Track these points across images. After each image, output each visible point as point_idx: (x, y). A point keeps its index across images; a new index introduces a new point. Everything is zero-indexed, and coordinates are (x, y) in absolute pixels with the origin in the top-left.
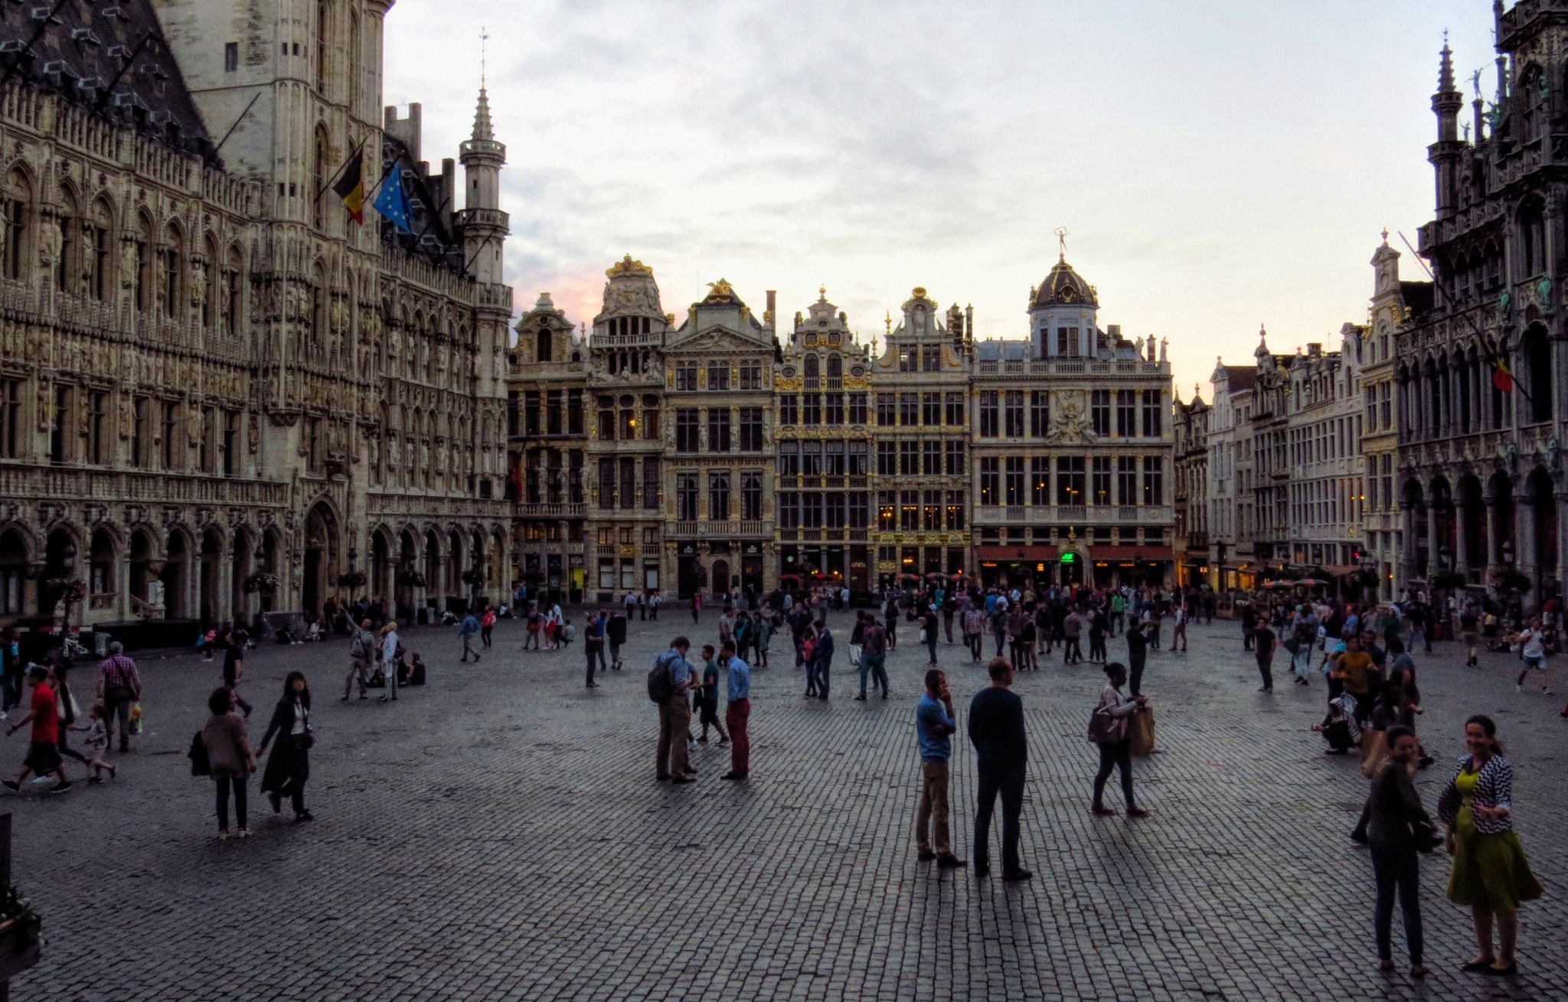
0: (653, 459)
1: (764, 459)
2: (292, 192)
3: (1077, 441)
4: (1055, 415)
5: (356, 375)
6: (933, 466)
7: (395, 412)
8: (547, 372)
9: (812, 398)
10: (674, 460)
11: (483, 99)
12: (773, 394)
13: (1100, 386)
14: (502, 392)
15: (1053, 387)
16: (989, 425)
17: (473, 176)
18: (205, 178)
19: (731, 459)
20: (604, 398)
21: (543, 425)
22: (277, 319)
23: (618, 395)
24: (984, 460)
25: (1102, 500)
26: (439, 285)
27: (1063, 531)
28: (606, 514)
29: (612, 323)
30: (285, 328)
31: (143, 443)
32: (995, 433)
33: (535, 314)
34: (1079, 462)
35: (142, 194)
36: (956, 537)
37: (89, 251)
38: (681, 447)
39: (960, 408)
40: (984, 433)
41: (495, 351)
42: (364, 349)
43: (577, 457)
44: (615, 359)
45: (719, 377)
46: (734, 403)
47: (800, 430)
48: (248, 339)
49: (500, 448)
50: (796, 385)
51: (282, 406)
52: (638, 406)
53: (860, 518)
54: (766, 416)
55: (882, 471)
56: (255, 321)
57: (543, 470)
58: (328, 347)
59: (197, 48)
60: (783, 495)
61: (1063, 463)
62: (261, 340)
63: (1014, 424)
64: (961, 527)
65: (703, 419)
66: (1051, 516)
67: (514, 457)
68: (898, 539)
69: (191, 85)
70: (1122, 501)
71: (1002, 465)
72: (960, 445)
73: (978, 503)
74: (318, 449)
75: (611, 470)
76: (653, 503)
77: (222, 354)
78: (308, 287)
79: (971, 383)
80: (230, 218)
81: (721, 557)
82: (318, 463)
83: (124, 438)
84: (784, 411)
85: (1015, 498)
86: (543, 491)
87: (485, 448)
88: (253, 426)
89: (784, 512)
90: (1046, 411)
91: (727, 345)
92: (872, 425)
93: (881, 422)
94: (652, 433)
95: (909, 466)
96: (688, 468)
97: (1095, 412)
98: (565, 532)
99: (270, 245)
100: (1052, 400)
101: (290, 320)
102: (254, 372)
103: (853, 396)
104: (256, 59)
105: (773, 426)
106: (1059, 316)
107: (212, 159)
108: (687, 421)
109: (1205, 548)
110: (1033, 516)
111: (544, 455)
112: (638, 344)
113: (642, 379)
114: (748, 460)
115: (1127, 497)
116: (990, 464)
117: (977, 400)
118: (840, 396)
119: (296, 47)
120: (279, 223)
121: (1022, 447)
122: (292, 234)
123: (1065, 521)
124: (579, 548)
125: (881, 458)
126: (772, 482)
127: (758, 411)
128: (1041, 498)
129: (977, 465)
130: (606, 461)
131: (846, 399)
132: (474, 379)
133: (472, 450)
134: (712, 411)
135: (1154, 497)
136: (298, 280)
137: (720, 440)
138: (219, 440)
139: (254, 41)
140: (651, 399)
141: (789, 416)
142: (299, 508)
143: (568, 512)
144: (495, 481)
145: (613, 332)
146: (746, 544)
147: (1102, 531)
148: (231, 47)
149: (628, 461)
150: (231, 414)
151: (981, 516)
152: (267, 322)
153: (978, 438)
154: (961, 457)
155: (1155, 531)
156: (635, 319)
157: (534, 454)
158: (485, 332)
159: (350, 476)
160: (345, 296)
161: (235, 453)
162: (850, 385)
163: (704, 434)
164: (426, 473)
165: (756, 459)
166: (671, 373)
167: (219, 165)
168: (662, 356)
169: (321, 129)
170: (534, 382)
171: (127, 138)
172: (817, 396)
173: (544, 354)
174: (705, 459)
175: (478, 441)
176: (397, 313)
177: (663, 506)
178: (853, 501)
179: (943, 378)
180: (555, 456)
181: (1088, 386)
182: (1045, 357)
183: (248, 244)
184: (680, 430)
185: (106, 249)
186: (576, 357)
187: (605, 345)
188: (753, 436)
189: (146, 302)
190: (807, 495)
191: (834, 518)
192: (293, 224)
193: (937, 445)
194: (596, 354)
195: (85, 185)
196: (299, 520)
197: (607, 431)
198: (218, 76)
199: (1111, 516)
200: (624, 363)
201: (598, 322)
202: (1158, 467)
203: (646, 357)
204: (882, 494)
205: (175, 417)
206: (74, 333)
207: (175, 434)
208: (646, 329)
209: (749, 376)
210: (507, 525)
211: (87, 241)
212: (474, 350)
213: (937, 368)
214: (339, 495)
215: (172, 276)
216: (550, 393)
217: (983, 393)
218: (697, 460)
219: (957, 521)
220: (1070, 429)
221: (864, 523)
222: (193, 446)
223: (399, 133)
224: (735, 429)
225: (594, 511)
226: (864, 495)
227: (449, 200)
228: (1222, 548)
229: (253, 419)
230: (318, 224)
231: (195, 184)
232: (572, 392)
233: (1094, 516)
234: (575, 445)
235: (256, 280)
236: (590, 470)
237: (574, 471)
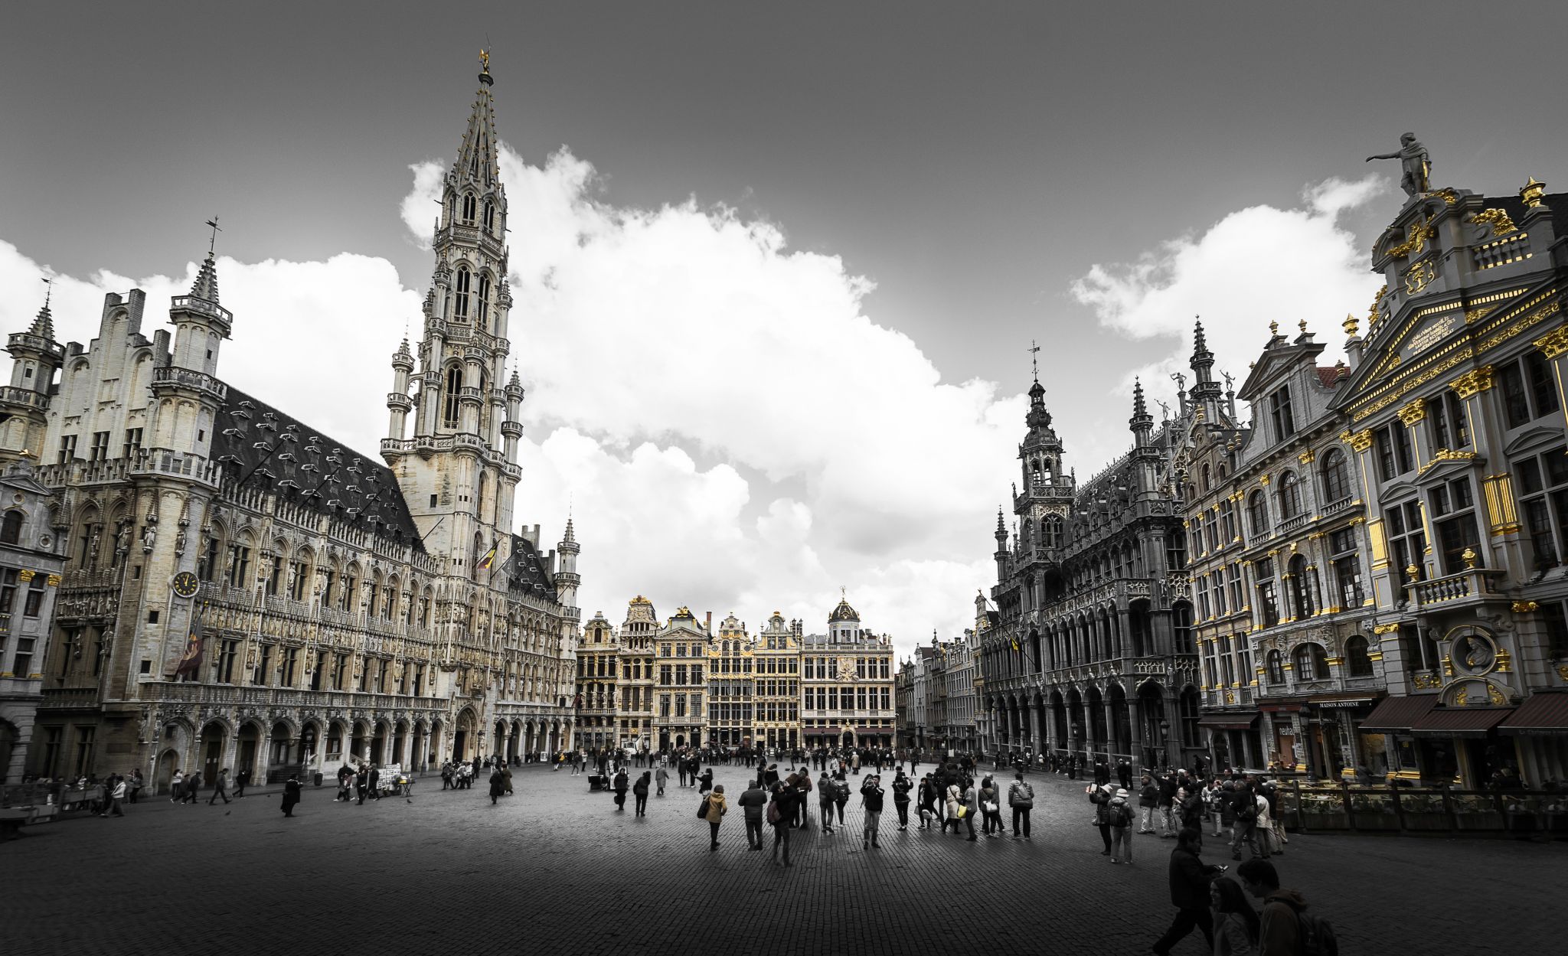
0: (649, 689)
1: (703, 688)
2: (460, 563)
3: (850, 680)
4: (840, 669)
5: (491, 648)
6: (782, 691)
7: (514, 666)
8: (599, 647)
9: (726, 661)
10: (659, 689)
11: (570, 523)
12: (707, 659)
13: (860, 656)
14: (574, 657)
15: (839, 656)
16: (809, 673)
17: (563, 558)
18: (413, 556)
19: (687, 688)
20: (626, 660)
21: (596, 672)
22: (448, 622)
23: (633, 658)
24: (807, 689)
25: (862, 706)
26: (543, 607)
27: (844, 722)
28: (625, 714)
29: (631, 625)
30: (452, 626)
31: (368, 679)
32: (812, 677)
33: (594, 621)
34: (851, 690)
35: (377, 562)
36: (793, 724)
37: (343, 589)
38: (662, 683)
39: (796, 665)
40: (807, 677)
41: (571, 638)
42: (497, 636)
43: (612, 687)
44: (632, 642)
45: (681, 651)
46: (689, 663)
47: (720, 675)
48: (433, 631)
49: (571, 683)
50: (718, 654)
51: (448, 662)
52: (642, 664)
53: (748, 716)
54: (704, 669)
55: (758, 694)
56: (437, 622)
57: (595, 693)
58: (476, 635)
59: (417, 496)
60: (711, 705)
61: (843, 690)
62: (439, 631)
63: (821, 673)
64: (796, 719)
65: (674, 669)
66: (838, 714)
67: (579, 687)
68: (766, 725)
69: (412, 513)
70: (871, 707)
71: (815, 691)
72: (796, 682)
73: (804, 708)
74: (467, 683)
75: (628, 693)
76: (648, 708)
77: (417, 637)
78: (466, 607)
79: (800, 654)
80: (426, 574)
81: (680, 733)
82: (467, 689)
83: (356, 677)
84: (712, 667)
85: (821, 705)
86: (594, 703)
87: (564, 683)
88: (432, 672)
89: (711, 713)
90: (835, 667)
91: (686, 636)
92: (754, 671)
93: (758, 672)
94: (648, 675)
95: (772, 691)
96: (665, 692)
97: (858, 668)
98: (605, 723)
99: (447, 587)
100: (838, 662)
101: (455, 622)
102: (435, 646)
103: (745, 660)
104: (446, 502)
105: (707, 673)
106: (841, 625)
107: (418, 545)
108: (666, 672)
109: (914, 730)
110: (830, 714)
111: (596, 686)
112: (644, 634)
113: (644, 651)
114: (694, 688)
115: (874, 705)
116: (809, 691)
117: (803, 661)
118: (739, 660)
119: (466, 498)
120: (453, 577)
121: (824, 683)
122: (459, 582)
123: (845, 716)
124: (611, 730)
125: (758, 688)
126: (706, 698)
127: (700, 666)
128: (833, 706)
129: (804, 691)
130: (626, 689)
131: (742, 661)
132: (559, 650)
133: (557, 684)
134: (678, 666)
135: (886, 706)
136: (459, 604)
137: (681, 679)
138: (413, 678)
139: (445, 494)
140: (649, 660)
141: (714, 669)
142: (453, 712)
143: (606, 712)
144: (567, 698)
145: (631, 629)
146: (693, 728)
147: (862, 721)
148: (434, 497)
149: (637, 689)
150: (421, 666)
151: (806, 714)
152: (443, 623)
153: (803, 679)
154: (796, 688)
155: (886, 721)
156: (642, 624)
157: (590, 687)
158: (566, 631)
159: (485, 696)
160: (486, 611)
161: (421, 684)
162: (744, 654)
163: (674, 677)
164: (530, 694)
165: (699, 688)
166: (659, 649)
167: (423, 550)
168: (654, 641)
169: (478, 535)
170: (592, 651)
171: (370, 536)
172: (728, 660)
173: (598, 639)
174: (674, 688)
175: (560, 679)
176: (518, 619)
177: (653, 710)
178: (744, 708)
179: (787, 652)
180: (601, 687)
181: (855, 656)
182: (835, 643)
183: (436, 587)
184: (662, 675)
185: (354, 586)
186: (613, 641)
187: (627, 635)
188: (697, 678)
189: (375, 612)
190: (722, 705)
191: (737, 715)
192: (459, 578)
193: (785, 682)
194: (622, 640)
195: (344, 558)
196: (453, 717)
197: (627, 675)
198: (426, 508)
199: (866, 714)
200: (636, 644)
201: (624, 625)
202: (888, 692)
203: (647, 641)
204: (758, 704)
205: (388, 667)
206: (331, 627)
207: (387, 675)
208: (648, 628)
209: (697, 651)
210: (573, 719)
211: (343, 583)
212: (560, 637)
213: (785, 647)
214: (478, 705)
215: (392, 601)
216: (600, 657)
217: (806, 660)
218: (671, 689)
219: (794, 716)
220: (846, 675)
221: (750, 718)
222: (397, 681)
223: (529, 538)
224: (689, 675)
225: (619, 712)
226: (750, 705)
227: (552, 568)
228: (921, 729)
229: (433, 669)
230: (474, 577)
231: (407, 558)
232: (610, 656)
233: (858, 714)
234: (611, 682)
235: (439, 603)
236: (618, 693)
237: (611, 694)
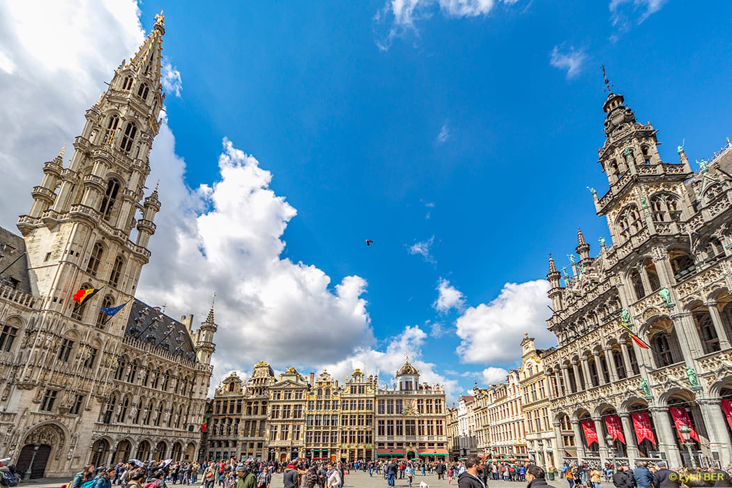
0: (263, 421)
1: (301, 422)
3: (412, 415)
4: (404, 407)
6: (361, 423)
8: (231, 395)
9: (319, 402)
10: (270, 422)
12: (306, 401)
13: (420, 398)
15: (404, 398)
16: (381, 410)
19: (290, 422)
20: (249, 403)
21: (228, 411)
23: (254, 402)
24: (379, 421)
25: (421, 434)
26: (177, 360)
27: (408, 444)
28: (245, 439)
29: (255, 380)
32: (383, 413)
33: (229, 378)
34: (413, 422)
36: (369, 446)
38: (273, 418)
39: (371, 406)
40: (379, 413)
43: (238, 420)
44: (254, 391)
45: (288, 396)
46: (292, 405)
47: (315, 412)
49: (200, 415)
50: (314, 398)
52: (260, 405)
53: (334, 440)
54: (303, 407)
55: (343, 425)
57: (225, 425)
60: (307, 433)
61: (407, 422)
63: (390, 410)
64: (371, 442)
65: (281, 409)
66: (403, 439)
68: (348, 447)
70: (429, 434)
71: (386, 423)
72: (371, 416)
73: (377, 434)
75: (249, 425)
76: (261, 435)
79: (375, 398)
81: (284, 452)
85: (390, 432)
86: (225, 431)
87: (193, 415)
88: (7, 389)
89: (307, 438)
90: (401, 406)
91: (291, 387)
92: (340, 411)
93: (343, 409)
94: (264, 412)
95: (353, 423)
96: (274, 424)
97: (419, 406)
98: (230, 444)
100: (403, 403)
102: (15, 367)
103: (334, 401)
105: (305, 409)
106: (405, 379)
108: (276, 410)
109: (459, 451)
110: (396, 439)
111: (227, 420)
112: (262, 386)
113: (262, 396)
114: (295, 422)
115: (431, 433)
116: (381, 423)
117: (377, 402)
118: (329, 401)
121: (393, 417)
123: (408, 441)
124: (235, 449)
125: (343, 421)
126: (303, 428)
127: (301, 406)
128: (400, 433)
129: (377, 422)
130: (247, 422)
131: (331, 402)
132: (192, 392)
133: (188, 414)
134: (285, 406)
135: (440, 433)
137: (286, 415)
140: (264, 403)
141: (310, 407)
143: (231, 437)
144: (196, 426)
145: (254, 383)
146: (293, 449)
147: (422, 444)
148: (49, 254)
149: (255, 422)
151: (378, 439)
153: (377, 414)
154: (371, 420)
155: (440, 444)
156: (262, 379)
157: (224, 420)
159: (81, 415)
162: (333, 398)
163: (281, 414)
165: (298, 421)
166: (272, 395)
170: (226, 398)
172: (321, 401)
173: (231, 390)
174: (281, 422)
175: (190, 412)
177: (265, 436)
178: (332, 434)
179: (365, 396)
180: (231, 420)
181: (416, 399)
182: (402, 389)
184: (273, 413)
186: (242, 390)
187: (251, 386)
188: (297, 414)
190: (315, 432)
191: (325, 440)
193: (363, 417)
194: (248, 390)
197: (249, 413)
199: (425, 439)
200: (257, 392)
201: (250, 381)
202: (441, 423)
203: (265, 389)
204: (342, 433)
208: (266, 381)
209: (299, 396)
210: (198, 441)
212: (193, 384)
213: (363, 393)
216: (232, 401)
217: (379, 401)
218: (278, 421)
219: (369, 440)
220: (410, 412)
221: (336, 442)
224: (292, 412)
225: (241, 437)
226: (336, 432)
227: (197, 340)
228: (465, 451)
229: (8, 386)
232: (239, 401)
233: (419, 439)
234: (237, 417)
236: (242, 425)
237: (236, 425)
